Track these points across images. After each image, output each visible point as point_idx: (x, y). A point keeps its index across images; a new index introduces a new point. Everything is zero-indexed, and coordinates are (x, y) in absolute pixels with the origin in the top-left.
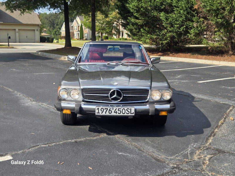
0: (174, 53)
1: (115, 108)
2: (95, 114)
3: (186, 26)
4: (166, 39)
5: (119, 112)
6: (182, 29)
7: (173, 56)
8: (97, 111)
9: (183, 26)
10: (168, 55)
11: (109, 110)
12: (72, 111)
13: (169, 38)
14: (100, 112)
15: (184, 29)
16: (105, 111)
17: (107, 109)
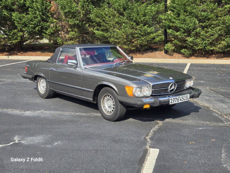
0: (22, 52)
1: (180, 97)
2: (169, 104)
3: (41, 26)
4: (16, 39)
5: (182, 99)
6: (37, 29)
7: (22, 55)
8: (170, 101)
9: (38, 26)
10: (17, 54)
11: (178, 99)
12: (151, 105)
13: (19, 38)
14: (173, 101)
15: (40, 29)
16: (175, 100)
17: (176, 98)
